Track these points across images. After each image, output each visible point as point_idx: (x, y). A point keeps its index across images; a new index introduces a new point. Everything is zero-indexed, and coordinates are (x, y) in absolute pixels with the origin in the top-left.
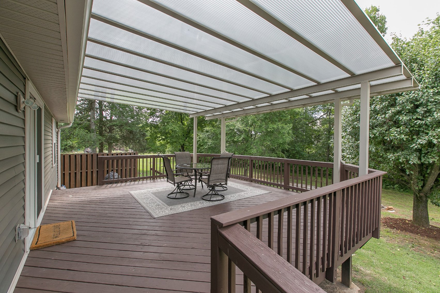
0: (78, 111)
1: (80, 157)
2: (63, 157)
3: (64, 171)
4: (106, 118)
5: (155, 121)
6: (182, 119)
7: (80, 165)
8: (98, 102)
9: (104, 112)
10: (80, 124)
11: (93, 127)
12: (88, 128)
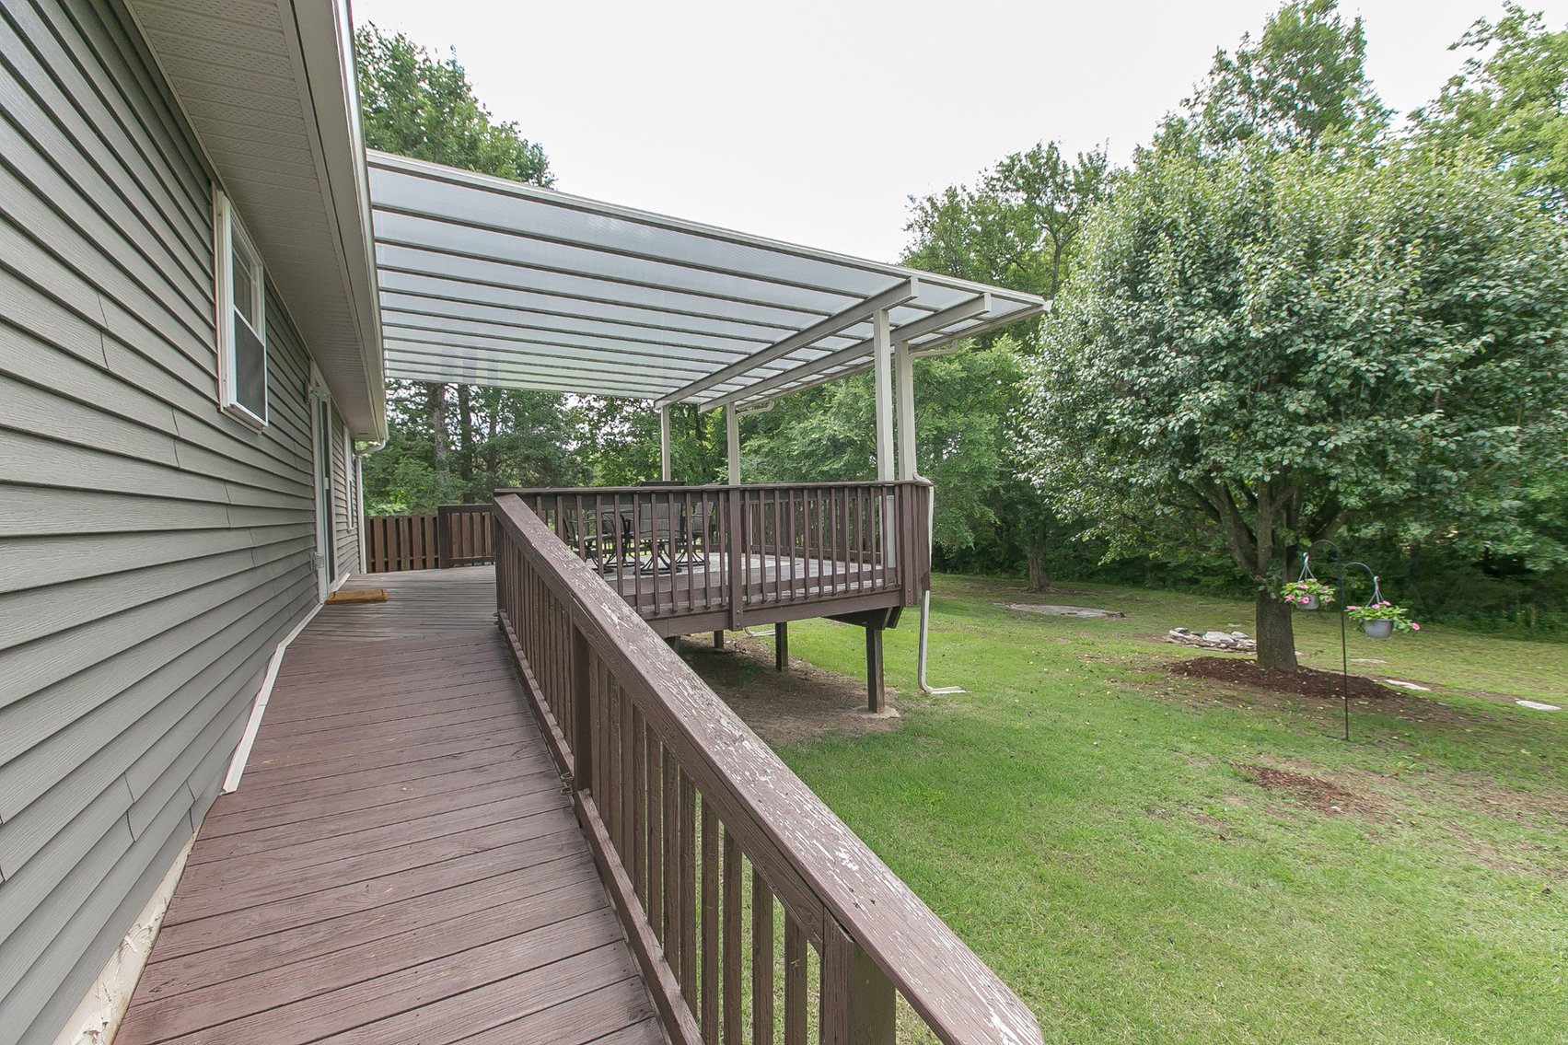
0: (406, 417)
1: (406, 522)
2: (370, 523)
3: (373, 557)
4: (478, 431)
5: (616, 431)
6: (698, 422)
7: (408, 544)
8: (456, 386)
9: (472, 415)
10: (409, 449)
11: (442, 455)
12: (429, 457)
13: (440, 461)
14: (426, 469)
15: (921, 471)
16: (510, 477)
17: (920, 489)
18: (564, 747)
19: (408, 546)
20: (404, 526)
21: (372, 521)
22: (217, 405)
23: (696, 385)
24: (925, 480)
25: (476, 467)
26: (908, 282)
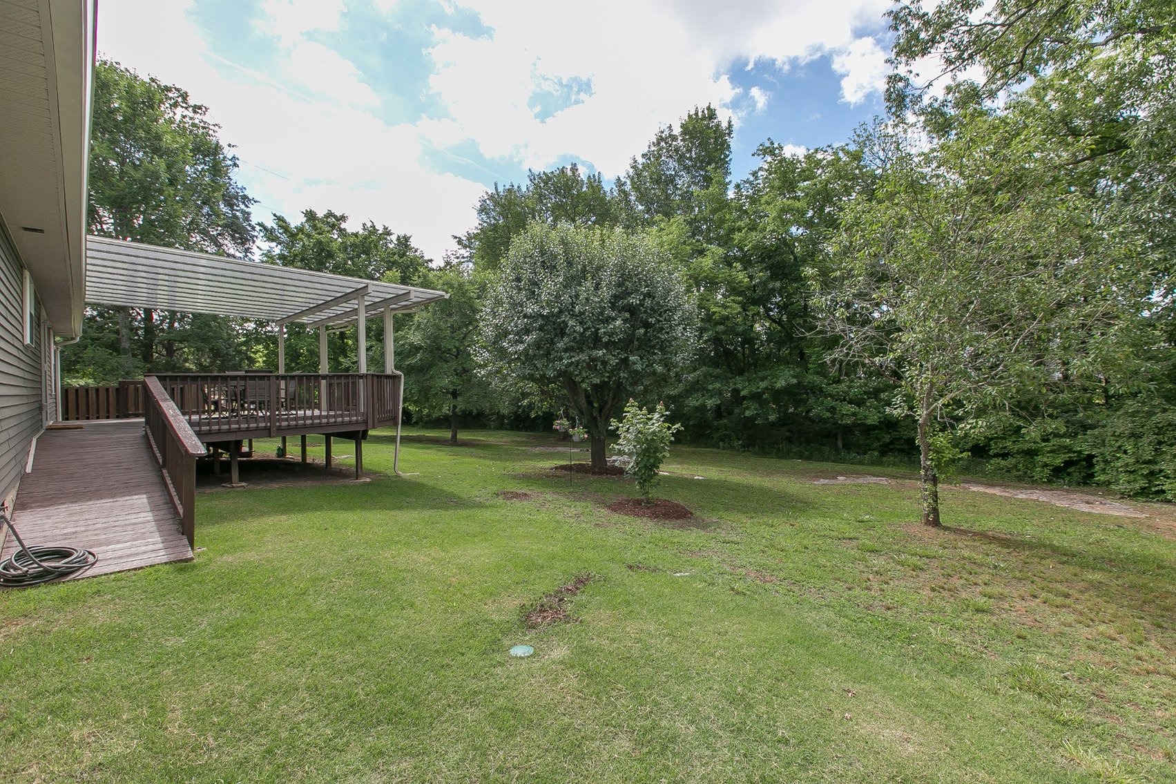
7: (95, 405)
10: (97, 339)
11: (126, 344)
12: (114, 347)
13: (124, 349)
14: (111, 354)
15: (396, 368)
16: (186, 360)
17: (394, 378)
18: (158, 455)
19: (95, 408)
20: (92, 395)
21: (66, 390)
22: (23, 344)
23: (303, 313)
24: (398, 373)
25: (157, 353)
26: (367, 286)
